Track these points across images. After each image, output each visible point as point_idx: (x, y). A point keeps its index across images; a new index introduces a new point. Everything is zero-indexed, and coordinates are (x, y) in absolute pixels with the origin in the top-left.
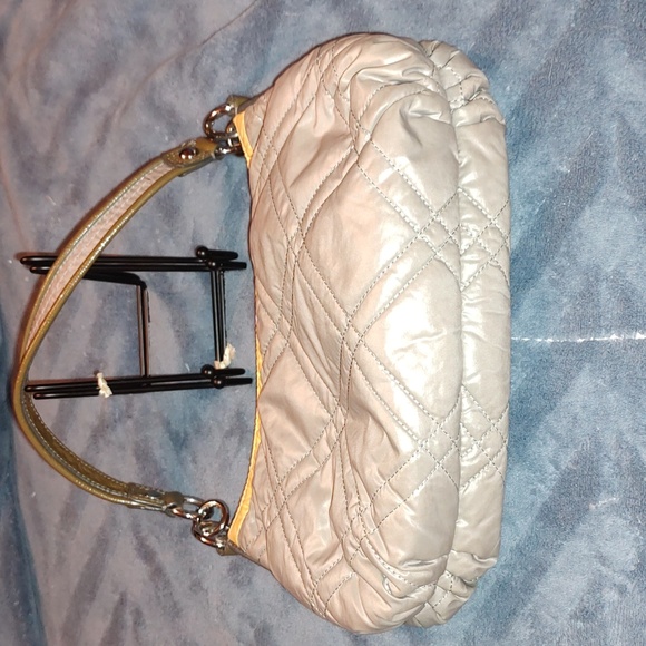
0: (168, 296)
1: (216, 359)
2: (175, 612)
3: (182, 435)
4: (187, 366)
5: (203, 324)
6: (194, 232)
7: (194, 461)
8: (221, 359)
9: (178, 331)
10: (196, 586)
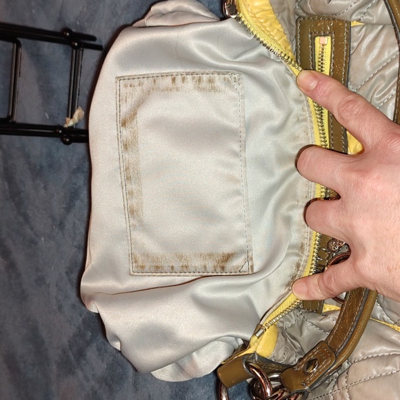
0: (37, 57)
1: (68, 116)
2: (23, 297)
3: (38, 167)
4: (47, 115)
5: (61, 82)
6: (62, 7)
7: (45, 188)
8: (72, 117)
9: (42, 86)
10: (41, 281)
